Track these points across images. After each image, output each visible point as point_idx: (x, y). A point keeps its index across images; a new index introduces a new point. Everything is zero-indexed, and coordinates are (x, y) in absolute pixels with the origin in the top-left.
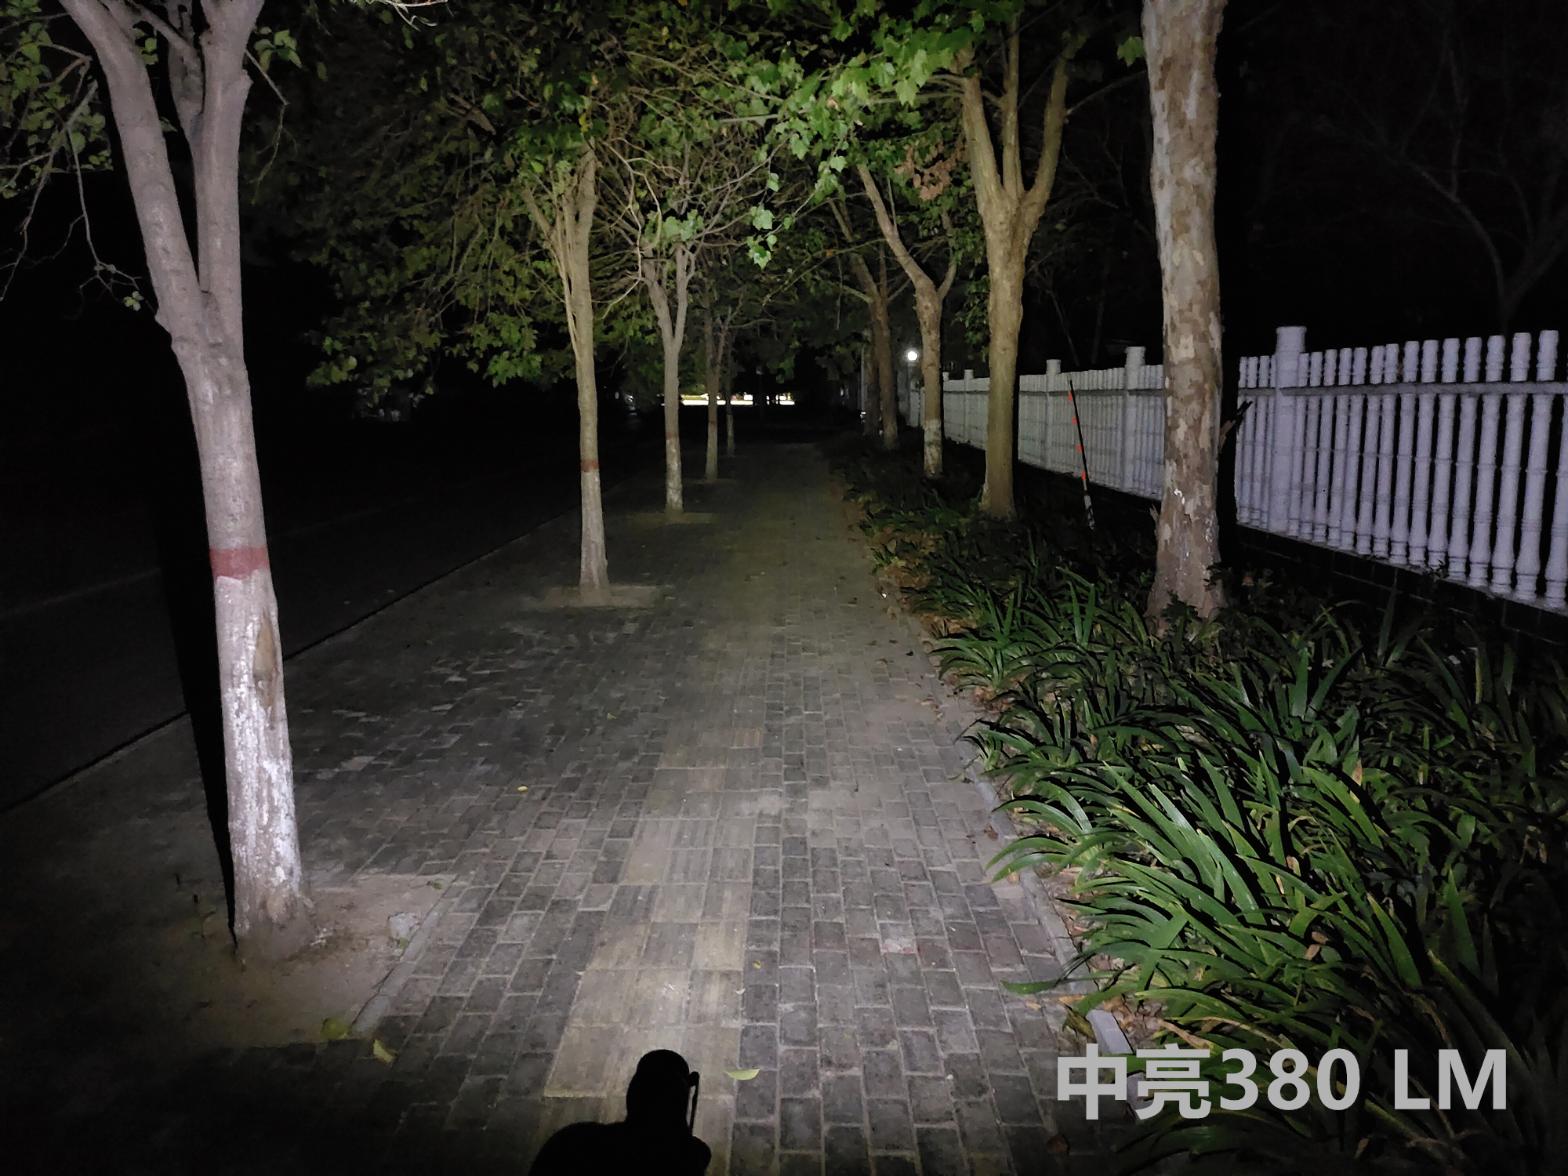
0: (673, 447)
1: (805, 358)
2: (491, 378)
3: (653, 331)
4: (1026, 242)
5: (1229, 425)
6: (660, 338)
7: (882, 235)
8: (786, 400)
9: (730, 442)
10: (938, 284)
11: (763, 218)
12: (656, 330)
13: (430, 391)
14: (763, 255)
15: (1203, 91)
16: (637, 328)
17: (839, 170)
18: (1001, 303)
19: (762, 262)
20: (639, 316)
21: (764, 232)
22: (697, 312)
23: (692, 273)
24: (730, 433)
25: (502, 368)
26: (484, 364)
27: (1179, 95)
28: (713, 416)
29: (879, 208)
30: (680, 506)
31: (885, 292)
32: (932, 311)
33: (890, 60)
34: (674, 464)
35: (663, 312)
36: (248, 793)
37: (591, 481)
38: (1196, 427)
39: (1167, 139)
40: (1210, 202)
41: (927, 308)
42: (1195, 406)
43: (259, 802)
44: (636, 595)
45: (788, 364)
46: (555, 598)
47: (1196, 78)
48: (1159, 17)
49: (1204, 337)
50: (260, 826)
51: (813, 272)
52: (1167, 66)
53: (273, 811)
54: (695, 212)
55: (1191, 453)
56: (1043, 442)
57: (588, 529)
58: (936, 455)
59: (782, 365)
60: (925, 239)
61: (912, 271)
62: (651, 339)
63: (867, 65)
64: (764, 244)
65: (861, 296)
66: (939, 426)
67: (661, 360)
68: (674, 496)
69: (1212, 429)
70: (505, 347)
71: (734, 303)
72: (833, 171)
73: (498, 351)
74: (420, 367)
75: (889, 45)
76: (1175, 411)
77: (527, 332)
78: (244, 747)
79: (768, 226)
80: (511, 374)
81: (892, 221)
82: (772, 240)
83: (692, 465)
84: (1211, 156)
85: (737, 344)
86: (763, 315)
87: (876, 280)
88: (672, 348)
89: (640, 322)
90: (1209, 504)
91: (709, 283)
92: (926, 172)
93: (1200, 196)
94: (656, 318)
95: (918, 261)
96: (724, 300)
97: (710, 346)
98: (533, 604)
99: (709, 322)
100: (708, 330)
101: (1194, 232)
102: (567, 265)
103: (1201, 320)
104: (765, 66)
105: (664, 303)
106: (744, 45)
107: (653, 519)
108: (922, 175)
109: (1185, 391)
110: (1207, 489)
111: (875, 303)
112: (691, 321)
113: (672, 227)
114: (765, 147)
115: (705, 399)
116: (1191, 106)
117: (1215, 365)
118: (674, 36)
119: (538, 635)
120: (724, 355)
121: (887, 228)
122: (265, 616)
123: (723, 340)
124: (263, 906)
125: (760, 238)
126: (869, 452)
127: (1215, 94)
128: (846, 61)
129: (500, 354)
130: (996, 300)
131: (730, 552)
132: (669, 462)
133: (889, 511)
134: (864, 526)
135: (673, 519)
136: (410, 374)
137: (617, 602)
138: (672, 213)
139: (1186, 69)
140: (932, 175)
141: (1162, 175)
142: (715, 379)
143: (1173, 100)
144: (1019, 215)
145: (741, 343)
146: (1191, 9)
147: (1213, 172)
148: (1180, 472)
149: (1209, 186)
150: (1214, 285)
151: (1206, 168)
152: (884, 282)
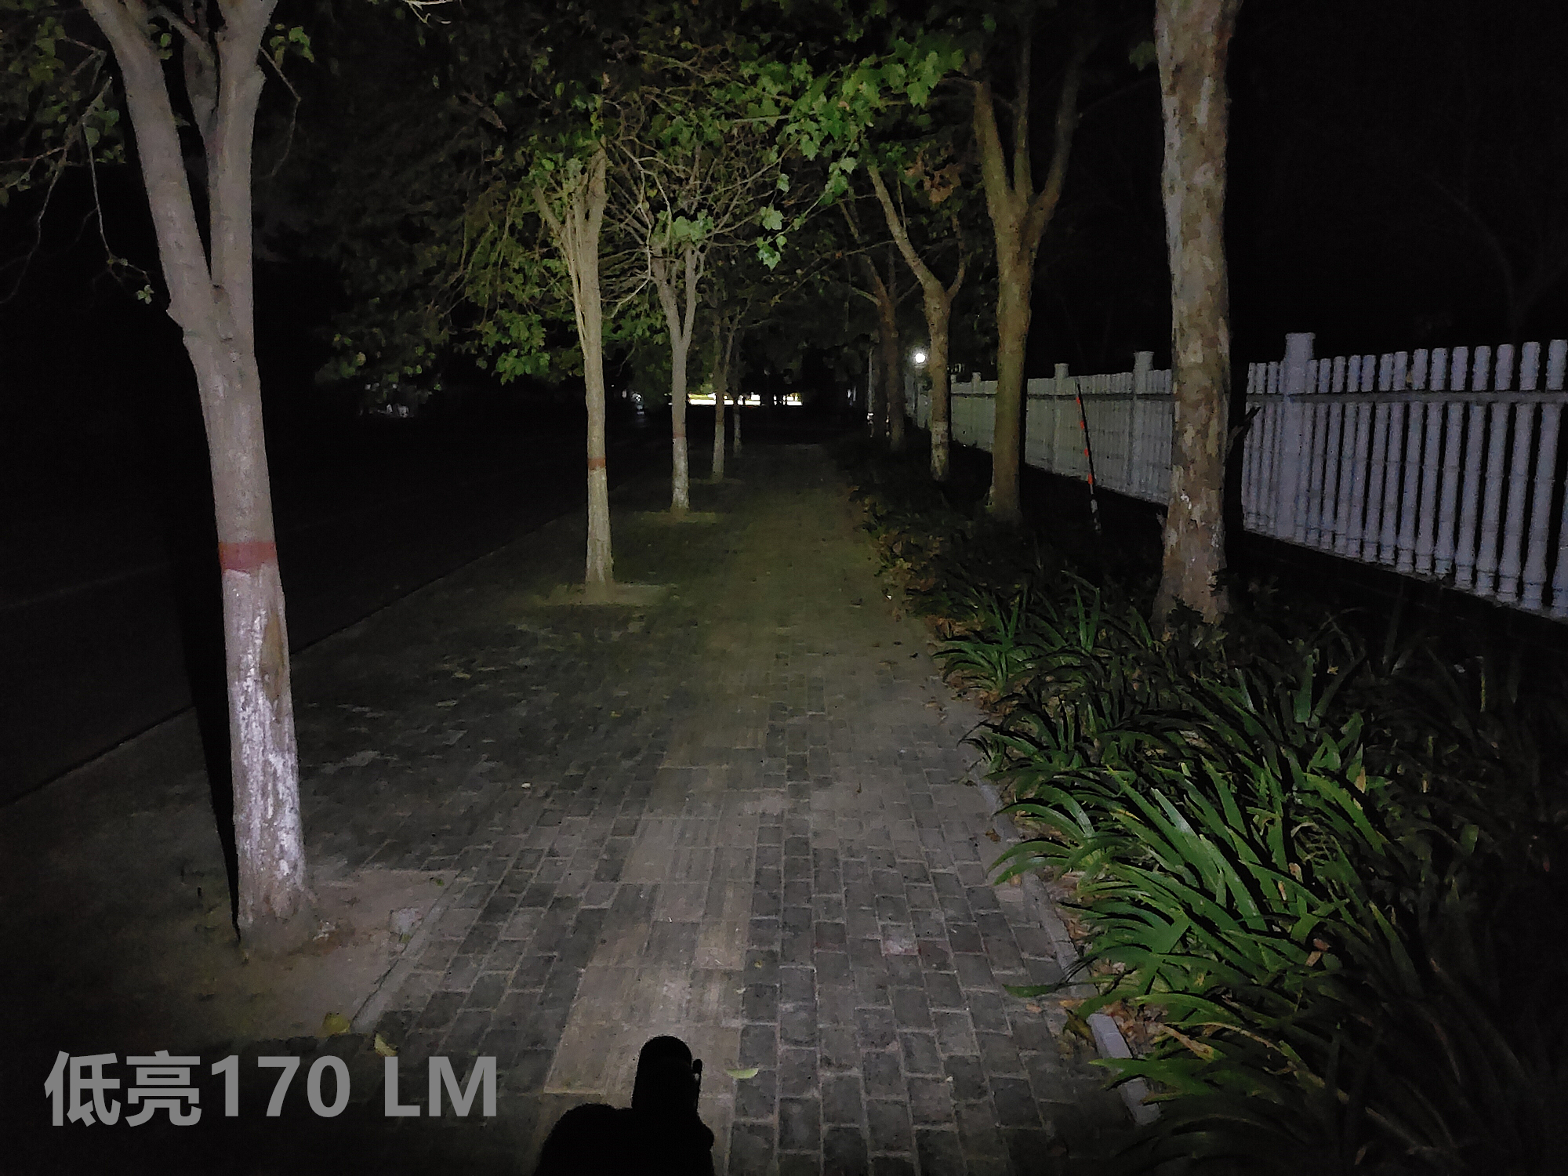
0: (679, 446)
1: (813, 358)
2: (500, 375)
3: (662, 330)
4: (1036, 245)
5: (1237, 430)
6: (668, 338)
7: (892, 238)
8: (793, 401)
9: (737, 442)
10: (946, 285)
11: (773, 219)
12: (664, 329)
13: (438, 387)
14: (773, 256)
15: (1214, 96)
16: (645, 327)
17: (850, 171)
18: (1009, 306)
19: (772, 263)
20: (648, 316)
21: (773, 233)
22: (707, 312)
23: (702, 273)
24: (737, 432)
25: (509, 366)
26: (492, 362)
27: (1190, 100)
28: (720, 415)
29: (889, 209)
30: (686, 505)
31: (893, 294)
32: (940, 313)
33: (901, 61)
34: (681, 464)
35: (671, 312)
36: (254, 788)
37: (598, 479)
38: (1203, 433)
39: (1177, 145)
40: (1219, 207)
41: (935, 310)
42: (1203, 411)
43: (264, 795)
44: (640, 595)
45: (795, 365)
46: (562, 596)
47: (1208, 85)
48: (1171, 23)
49: (1212, 343)
50: (265, 818)
51: (822, 273)
52: (1177, 72)
53: (278, 805)
54: (705, 212)
55: (1198, 458)
56: (1050, 446)
57: (594, 527)
58: (942, 456)
59: (790, 366)
60: (934, 241)
61: (921, 273)
62: (659, 339)
63: (878, 66)
64: (774, 245)
65: (870, 298)
66: (946, 427)
67: (669, 359)
68: (680, 495)
69: (1220, 434)
70: (514, 345)
71: (742, 303)
72: (844, 172)
73: (506, 349)
74: (429, 364)
75: (901, 46)
76: (1183, 416)
77: (536, 330)
78: (250, 740)
79: (778, 226)
80: (519, 372)
81: (901, 222)
82: (781, 240)
83: (699, 464)
84: (1221, 163)
85: (745, 344)
86: (771, 315)
87: (885, 281)
88: (680, 348)
89: (649, 321)
90: (1215, 509)
91: (719, 283)
92: (937, 174)
93: (1210, 201)
94: (664, 318)
95: (927, 262)
96: (733, 300)
97: (717, 345)
98: (538, 601)
99: (717, 322)
100: (716, 330)
101: (1204, 237)
102: (576, 263)
103: (1210, 325)
104: (777, 67)
105: (673, 302)
106: (756, 45)
107: (659, 518)
108: (932, 177)
109: (1193, 396)
110: (1214, 494)
111: (883, 307)
112: (699, 321)
113: (681, 227)
114: (776, 147)
115: (712, 399)
116: (1202, 112)
117: (1223, 370)
118: (686, 35)
119: (543, 632)
120: (732, 356)
121: (896, 229)
122: (273, 610)
123: (731, 340)
124: (267, 899)
125: (769, 239)
126: (875, 454)
127: (1226, 100)
128: (857, 62)
129: (508, 352)
130: (1004, 303)
131: (735, 552)
132: (675, 462)
133: (895, 513)
134: (870, 528)
135: (679, 518)
136: (419, 370)
137: (623, 601)
138: (682, 212)
139: (1198, 75)
140: (942, 177)
141: (1173, 180)
142: (722, 378)
143: (1184, 105)
144: (1029, 219)
145: (749, 342)
146: (1204, 15)
147: (1224, 178)
148: (1187, 477)
149: (1219, 192)
150: (1222, 290)
151: (1217, 174)
152: (892, 283)
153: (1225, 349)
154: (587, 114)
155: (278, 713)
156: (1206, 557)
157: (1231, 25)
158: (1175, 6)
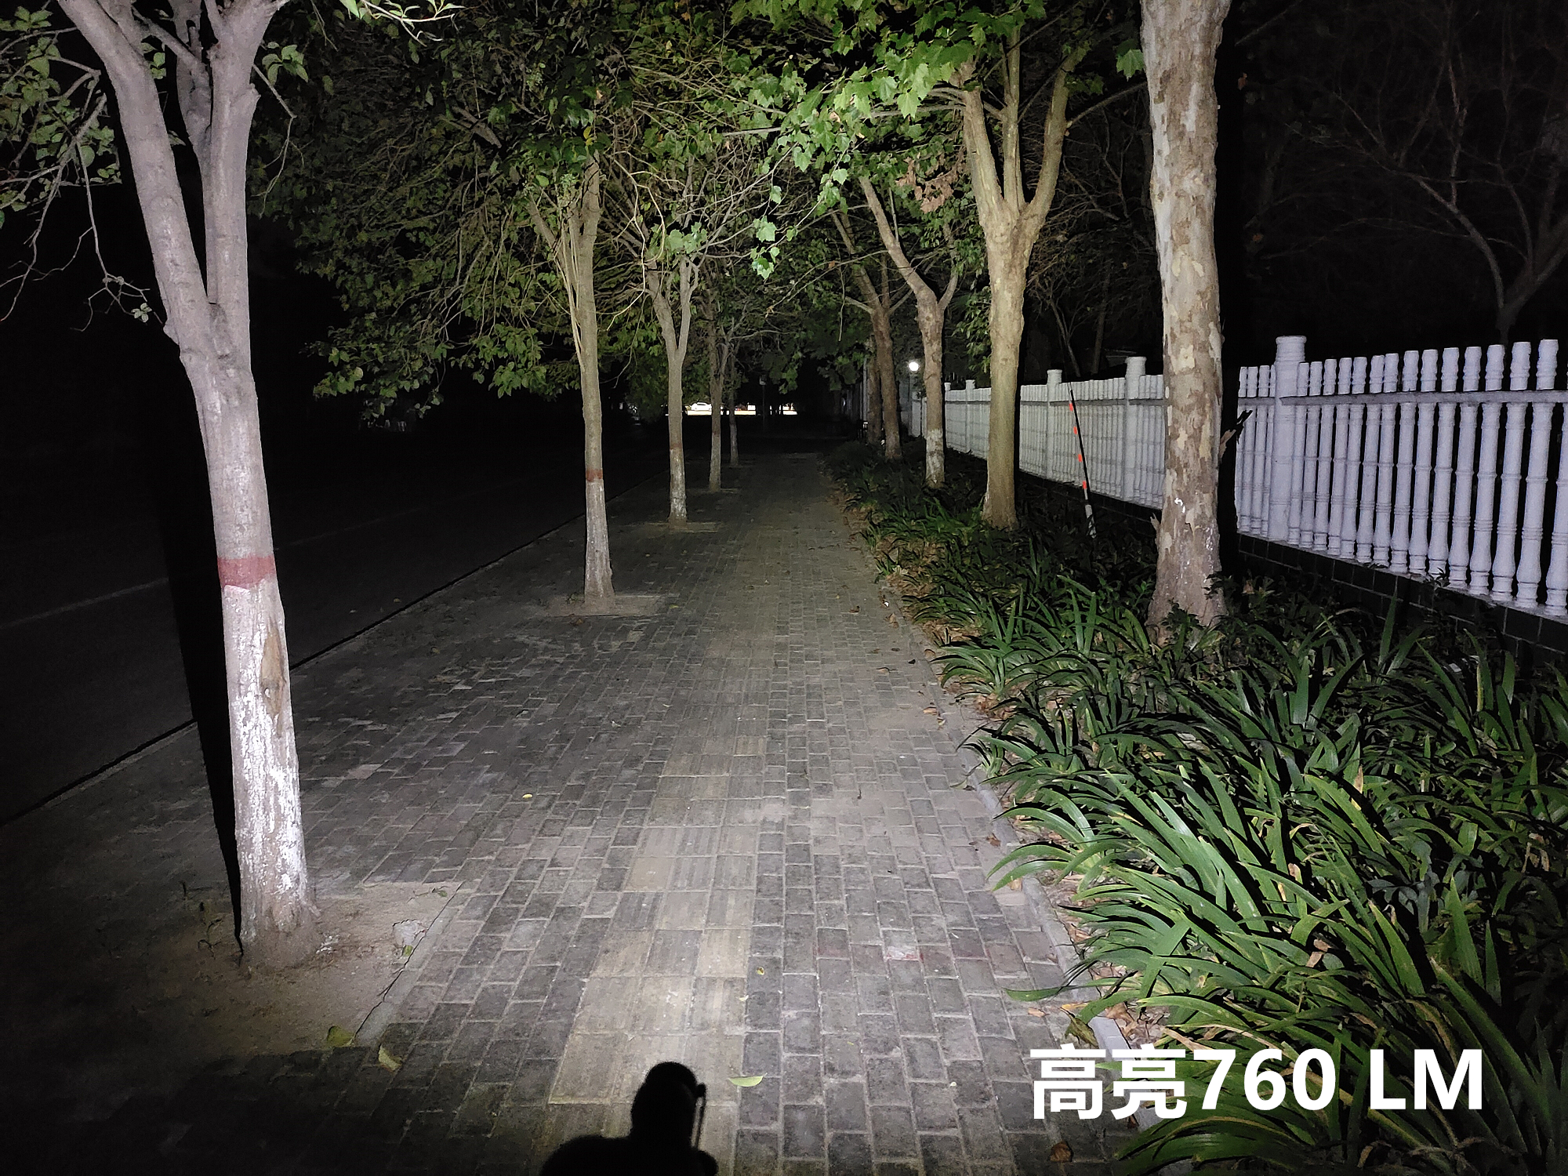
0: (676, 456)
1: (808, 368)
2: (496, 388)
3: (657, 342)
5: (1229, 434)
6: (664, 350)
7: (884, 247)
8: (788, 411)
9: (734, 451)
10: (939, 295)
11: (766, 231)
12: (660, 341)
13: (436, 401)
14: (767, 267)
15: (1202, 103)
16: (641, 339)
17: (842, 182)
19: (765, 274)
20: (643, 328)
21: (766, 244)
22: (701, 323)
23: (696, 285)
24: (733, 443)
25: (506, 380)
26: (489, 375)
27: (1178, 107)
28: (716, 425)
29: (881, 220)
30: (684, 515)
31: (887, 303)
32: (933, 322)
33: (891, 73)
34: (678, 474)
35: (667, 324)
37: (596, 491)
38: (1195, 437)
39: (1166, 151)
40: (1209, 213)
41: (928, 319)
42: (1195, 415)
43: (266, 810)
44: (640, 603)
45: (790, 375)
46: (560, 607)
47: (1196, 90)
48: (1158, 30)
49: (1204, 347)
51: (816, 284)
52: (1166, 78)
54: (698, 224)
55: (1191, 461)
56: (1044, 451)
58: (938, 464)
59: (784, 376)
60: (926, 251)
61: (914, 282)
62: (654, 350)
63: (869, 79)
64: (767, 256)
65: (863, 307)
66: (941, 436)
67: (665, 371)
68: (678, 505)
69: (1212, 443)
70: (510, 358)
71: (737, 314)
72: (836, 183)
73: (504, 362)
74: (426, 378)
75: (890, 58)
76: (1175, 421)
77: (532, 343)
79: (771, 238)
80: (516, 385)
81: (894, 232)
82: (774, 251)
83: (696, 475)
84: (1210, 168)
85: (740, 355)
86: (766, 326)
87: (878, 291)
88: (676, 359)
89: (644, 333)
90: (1209, 512)
91: (713, 294)
92: (927, 183)
93: (1199, 207)
94: (660, 329)
95: (919, 272)
96: (727, 312)
97: (713, 356)
98: (538, 612)
99: (712, 333)
100: (712, 341)
101: (1194, 242)
102: (572, 277)
103: (1201, 330)
104: (768, 80)
105: (668, 315)
106: (747, 59)
107: (657, 528)
108: (923, 187)
109: (1185, 400)
110: (1207, 497)
111: (877, 314)
112: (695, 332)
113: (676, 239)
114: (768, 160)
115: (708, 409)
116: (1191, 118)
117: (1214, 374)
118: (678, 49)
119: (543, 644)
120: (728, 366)
121: (888, 239)
123: (726, 351)
124: (269, 914)
125: (763, 250)
126: (871, 462)
127: (1214, 106)
128: (848, 75)
129: (505, 365)
130: (997, 311)
131: (734, 561)
132: (673, 472)
133: (891, 521)
134: (866, 536)
135: (677, 528)
136: (416, 385)
137: (622, 610)
138: (676, 226)
139: (1186, 82)
140: (933, 187)
141: (1162, 186)
142: (718, 389)
143: (1172, 112)
144: (1019, 227)
145: (744, 353)
146: (1190, 22)
147: (1213, 183)
148: (1180, 481)
149: (1208, 196)
150: (1213, 295)
151: (1206, 180)
152: (886, 293)
153: (1216, 353)
154: (579, 130)
155: (278, 728)
156: (1201, 560)
157: (1218, 31)
158: (1162, 13)
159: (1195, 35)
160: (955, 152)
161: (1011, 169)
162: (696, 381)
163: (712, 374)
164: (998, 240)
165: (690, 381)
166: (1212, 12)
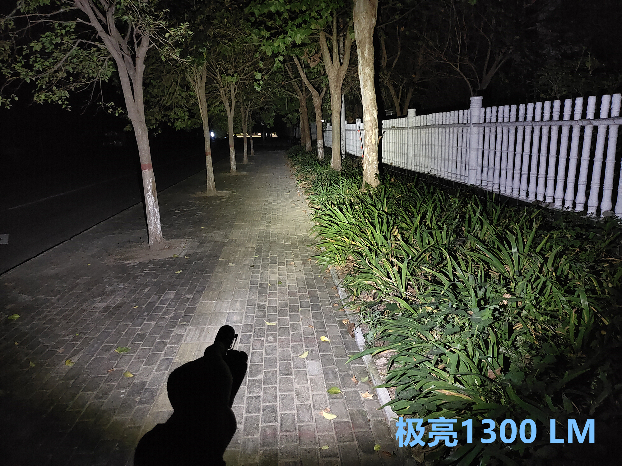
0: (232, 150)
1: (278, 119)
2: (175, 128)
3: (223, 111)
4: (341, 82)
5: (380, 137)
6: (226, 114)
7: (300, 77)
8: (274, 135)
9: (252, 150)
10: (320, 94)
11: (259, 76)
12: (225, 111)
13: (160, 132)
14: (259, 87)
15: (369, 49)
16: (218, 110)
17: (282, 60)
18: (334, 101)
19: (259, 90)
20: (218, 106)
21: (259, 80)
22: (238, 104)
23: (236, 91)
24: (252, 147)
25: (178, 125)
26: (173, 123)
27: (363, 50)
28: (245, 140)
29: (299, 67)
30: (235, 170)
31: (304, 95)
32: (318, 103)
33: (290, 37)
34: (233, 156)
35: (227, 105)
36: (152, 215)
37: (209, 159)
38: (371, 138)
39: (361, 62)
40: (373, 79)
41: (316, 102)
42: (370, 132)
43: (154, 217)
44: (224, 193)
45: (271, 121)
46: (199, 194)
47: (367, 46)
48: (357, 30)
49: (372, 114)
50: (154, 221)
51: (278, 89)
52: (360, 43)
53: (157, 219)
54: (237, 74)
55: (370, 145)
56: (356, 147)
57: (209, 173)
58: (321, 152)
59: (269, 122)
60: (314, 79)
61: (311, 88)
62: (223, 114)
63: (284, 38)
64: (259, 84)
65: (296, 96)
66: (322, 142)
67: (227, 121)
68: (233, 166)
69: (375, 138)
70: (179, 118)
71: (251, 100)
72: (280, 61)
73: (177, 119)
74: (157, 125)
75: (290, 32)
76: (366, 134)
77: (186, 113)
78: (150, 205)
79: (260, 78)
80: (181, 127)
81: (303, 71)
82: (261, 83)
83: (239, 159)
84: (372, 66)
85: (253, 114)
86: (262, 104)
87: (302, 91)
88: (231, 117)
89: (219, 108)
91: (242, 93)
92: (311, 58)
93: (370, 77)
94: (224, 107)
95: (313, 85)
96: (248, 100)
97: (243, 115)
98: (194, 196)
99: (242, 107)
100: (242, 109)
101: (369, 87)
102: (199, 92)
103: (371, 110)
104: (256, 31)
105: (227, 102)
106: (250, 24)
107: (227, 174)
108: (310, 59)
109: (368, 128)
110: (374, 154)
111: (301, 99)
112: (237, 107)
113: (229, 79)
114: (258, 53)
115: (242, 135)
116: (366, 54)
117: (375, 121)
118: (228, 22)
119: (197, 202)
120: (249, 119)
121: (302, 74)
122: (153, 178)
123: (248, 113)
124: (156, 238)
125: (258, 82)
126: (300, 152)
127: (373, 50)
128: (278, 37)
129: (178, 121)
130: (333, 101)
131: (253, 182)
132: (231, 155)
133: (304, 169)
134: (295, 174)
135: (233, 174)
136: (154, 127)
137: (219, 195)
138: (230, 75)
139: (365, 43)
140: (314, 59)
141: (360, 71)
142: (245, 127)
143: (362, 52)
144: (338, 74)
145: (254, 114)
146: (365, 28)
147: (373, 71)
148: (368, 150)
149: (372, 74)
150: (374, 100)
151: (371, 69)
152: (304, 92)
153: (376, 116)
154: (202, 53)
155: (155, 200)
156: (373, 170)
157: (373, 30)
158: (358, 26)
159: (366, 32)
160: (318, 50)
161: (335, 55)
162: (237, 124)
163: (243, 121)
164: (332, 78)
165: (235, 124)
166: (370, 25)
